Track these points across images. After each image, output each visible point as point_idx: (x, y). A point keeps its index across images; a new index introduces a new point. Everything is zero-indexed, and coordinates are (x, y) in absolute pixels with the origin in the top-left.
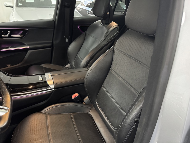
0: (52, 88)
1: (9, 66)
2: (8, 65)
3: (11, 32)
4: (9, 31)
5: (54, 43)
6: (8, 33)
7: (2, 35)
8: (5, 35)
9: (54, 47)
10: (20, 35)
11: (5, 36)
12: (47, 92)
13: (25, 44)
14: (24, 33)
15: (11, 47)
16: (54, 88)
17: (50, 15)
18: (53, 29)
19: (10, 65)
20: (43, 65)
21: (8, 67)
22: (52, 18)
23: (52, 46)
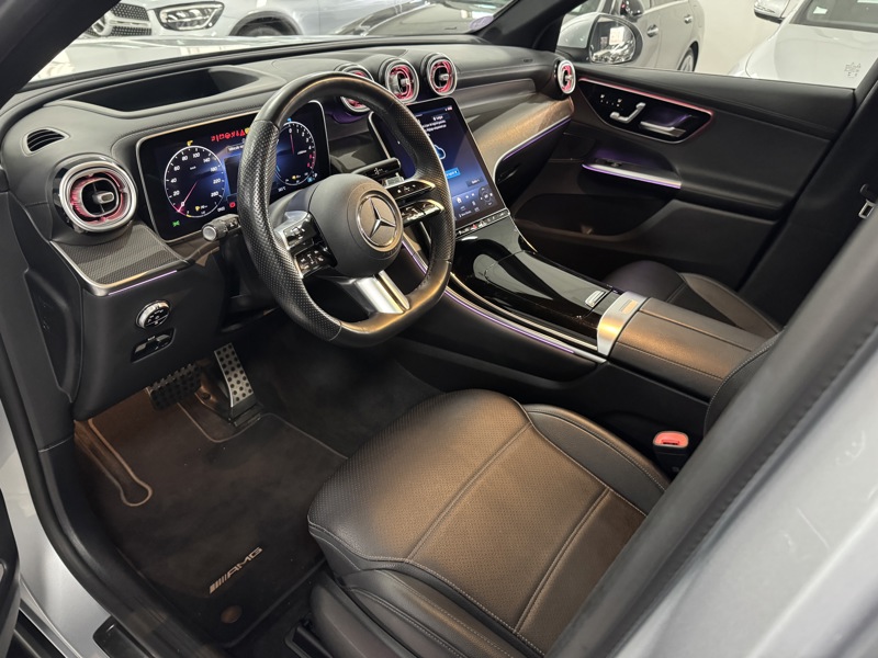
0: (600, 351)
1: (587, 231)
2: (583, 228)
3: (644, 109)
4: (642, 105)
5: (802, 203)
6: (635, 109)
7: (615, 115)
8: (621, 115)
9: (789, 224)
10: (673, 128)
11: (622, 119)
12: (575, 354)
13: (677, 168)
14: (695, 122)
15: (620, 167)
16: (606, 354)
17: (851, 69)
18: (827, 141)
19: (590, 231)
20: (693, 281)
21: (580, 231)
22: (855, 87)
23: (782, 215)
